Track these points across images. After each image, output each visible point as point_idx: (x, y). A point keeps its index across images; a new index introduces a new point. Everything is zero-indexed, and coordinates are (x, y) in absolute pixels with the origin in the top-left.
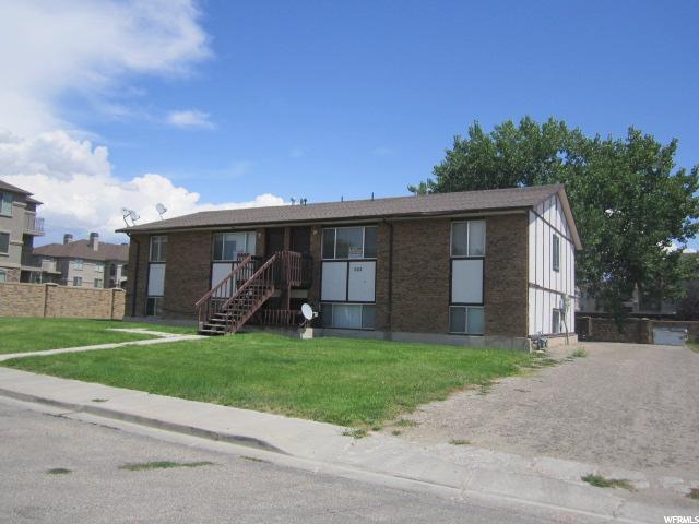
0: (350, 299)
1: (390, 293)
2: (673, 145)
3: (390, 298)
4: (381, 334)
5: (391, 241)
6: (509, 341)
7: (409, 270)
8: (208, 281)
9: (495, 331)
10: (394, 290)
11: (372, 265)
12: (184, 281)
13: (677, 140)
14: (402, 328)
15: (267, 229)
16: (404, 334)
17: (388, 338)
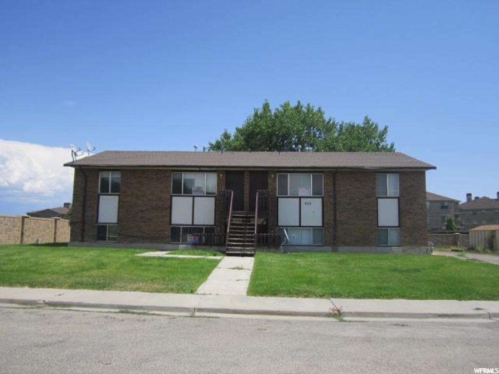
0: (302, 225)
1: (335, 220)
2: (386, 129)
3: (335, 224)
4: (329, 248)
5: (334, 184)
6: (417, 249)
7: (348, 204)
8: (169, 211)
9: (409, 243)
10: (338, 218)
11: (319, 201)
12: (142, 211)
13: (387, 127)
14: (345, 244)
15: (227, 171)
16: (346, 248)
17: (335, 251)
